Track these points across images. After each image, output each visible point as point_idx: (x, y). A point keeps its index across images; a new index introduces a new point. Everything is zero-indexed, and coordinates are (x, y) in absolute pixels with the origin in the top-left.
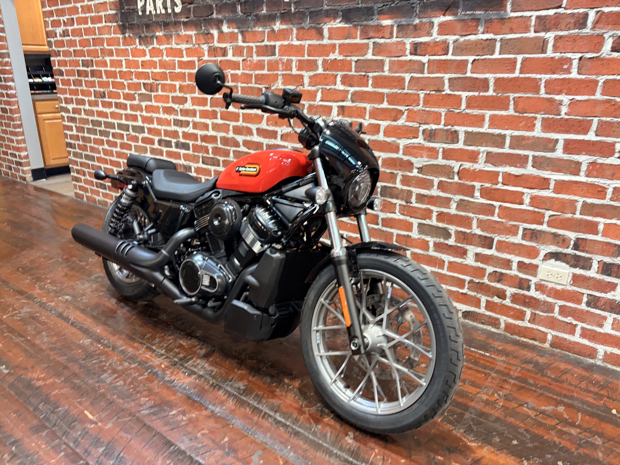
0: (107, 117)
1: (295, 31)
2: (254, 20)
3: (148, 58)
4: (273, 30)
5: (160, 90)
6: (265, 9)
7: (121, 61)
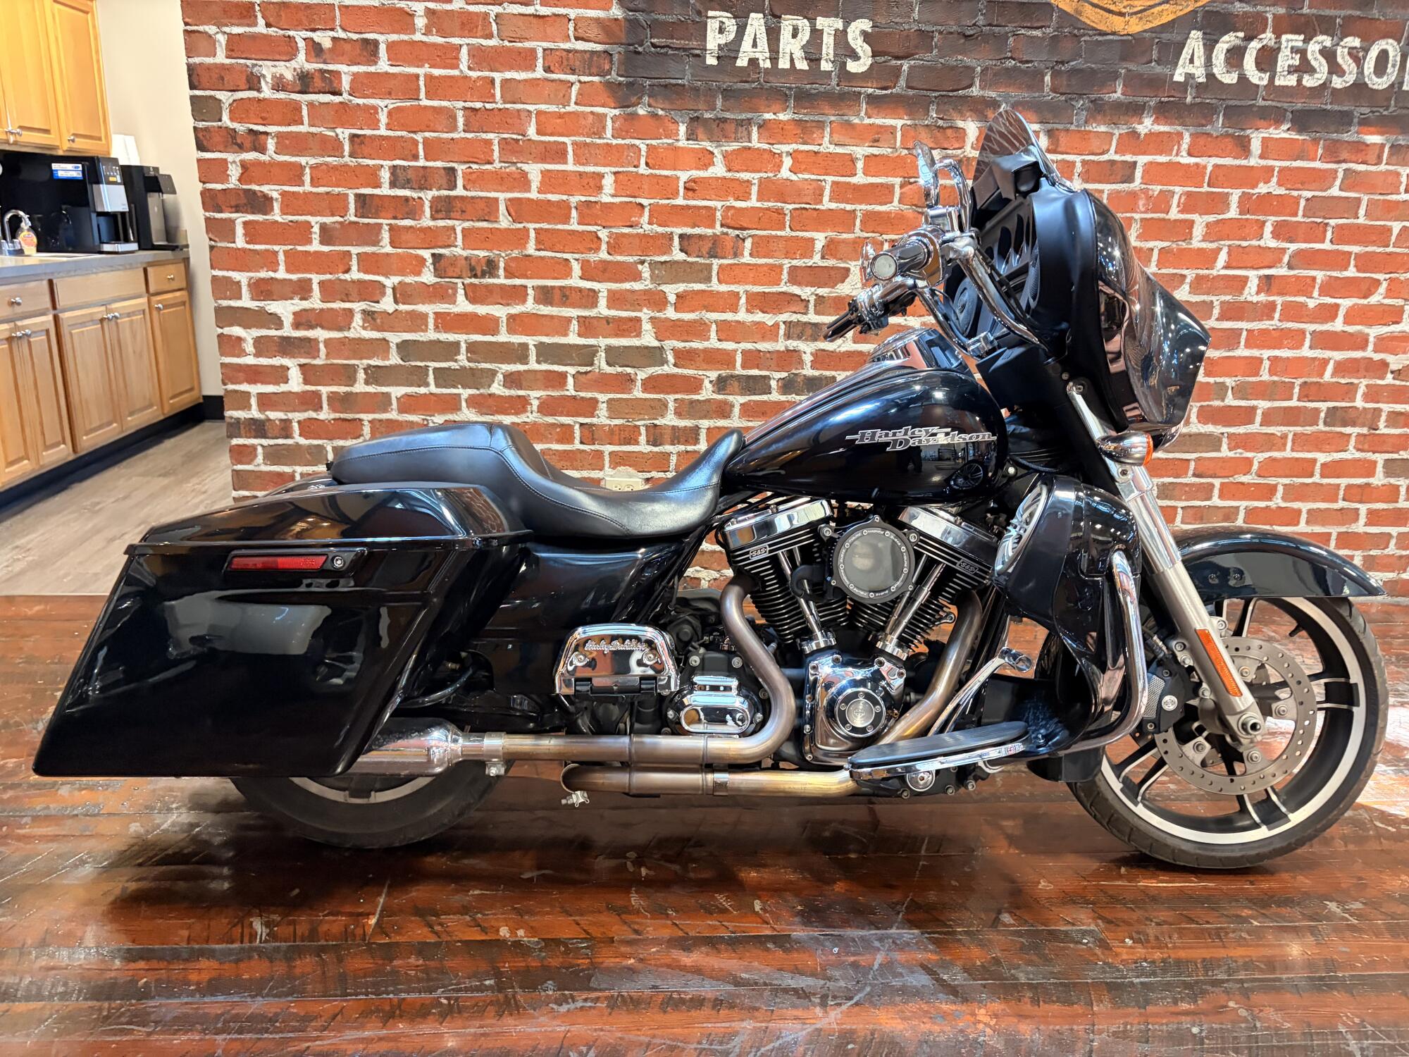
0: (495, 332)
1: (1187, 139)
2: (1088, 110)
3: (718, 170)
4: (1134, 134)
5: (747, 253)
6: (1119, 90)
7: (601, 176)
